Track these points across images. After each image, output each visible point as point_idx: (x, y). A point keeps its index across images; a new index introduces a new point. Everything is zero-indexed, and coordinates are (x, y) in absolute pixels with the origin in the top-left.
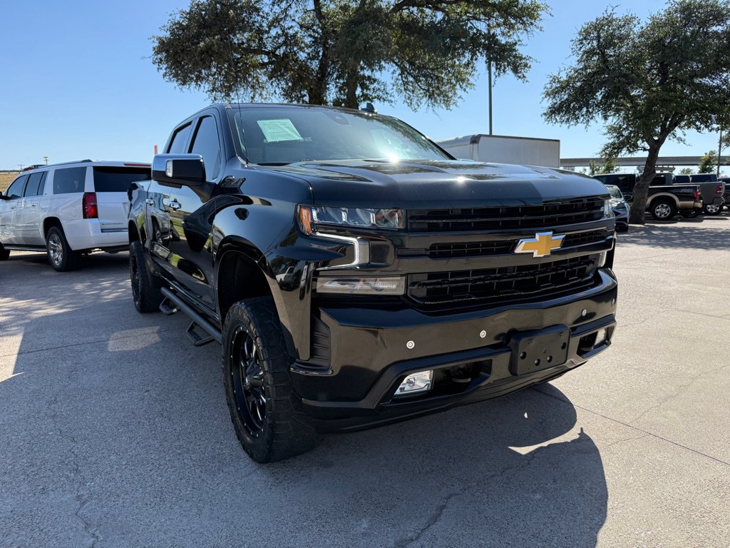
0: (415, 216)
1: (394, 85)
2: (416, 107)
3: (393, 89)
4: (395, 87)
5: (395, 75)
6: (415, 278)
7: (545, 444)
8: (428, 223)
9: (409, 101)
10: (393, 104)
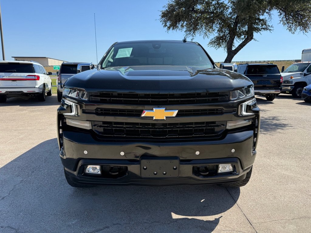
0: (93, 95)
1: (281, 21)
2: (294, 31)
3: (280, 23)
4: (282, 22)
5: (281, 16)
6: (96, 123)
7: (190, 217)
8: (100, 99)
9: (290, 29)
10: (272, 31)
